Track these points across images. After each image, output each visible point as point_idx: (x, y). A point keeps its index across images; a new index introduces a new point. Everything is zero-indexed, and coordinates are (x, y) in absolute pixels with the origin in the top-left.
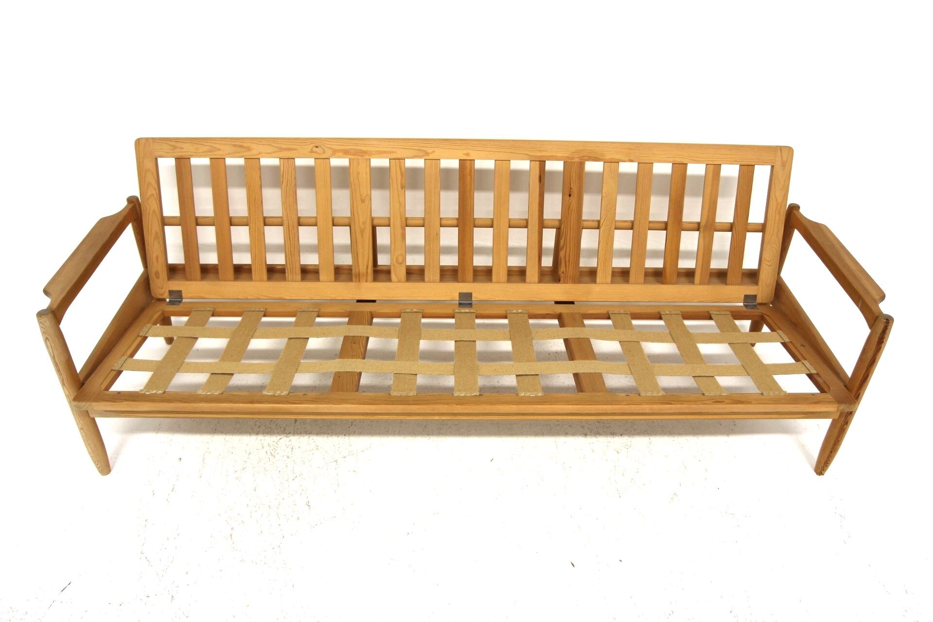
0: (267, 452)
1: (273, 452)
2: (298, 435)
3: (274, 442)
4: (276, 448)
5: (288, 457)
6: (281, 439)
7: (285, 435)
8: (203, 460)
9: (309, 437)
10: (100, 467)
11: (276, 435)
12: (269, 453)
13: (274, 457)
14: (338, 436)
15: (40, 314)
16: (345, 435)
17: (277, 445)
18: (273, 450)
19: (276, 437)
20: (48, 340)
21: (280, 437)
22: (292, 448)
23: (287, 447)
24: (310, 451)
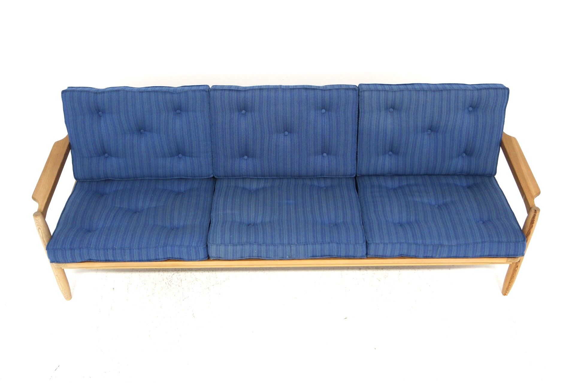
0: (166, 283)
1: (169, 283)
2: (184, 271)
3: (170, 276)
4: (171, 280)
5: (179, 286)
6: (174, 274)
7: (176, 272)
8: (128, 289)
9: (191, 273)
10: (66, 296)
11: (171, 272)
12: (167, 284)
13: (171, 286)
14: (209, 272)
15: (35, 215)
16: (213, 271)
17: (172, 279)
18: (169, 282)
19: (171, 273)
20: (40, 229)
21: (173, 273)
22: (181, 280)
23: (178, 280)
24: (193, 282)
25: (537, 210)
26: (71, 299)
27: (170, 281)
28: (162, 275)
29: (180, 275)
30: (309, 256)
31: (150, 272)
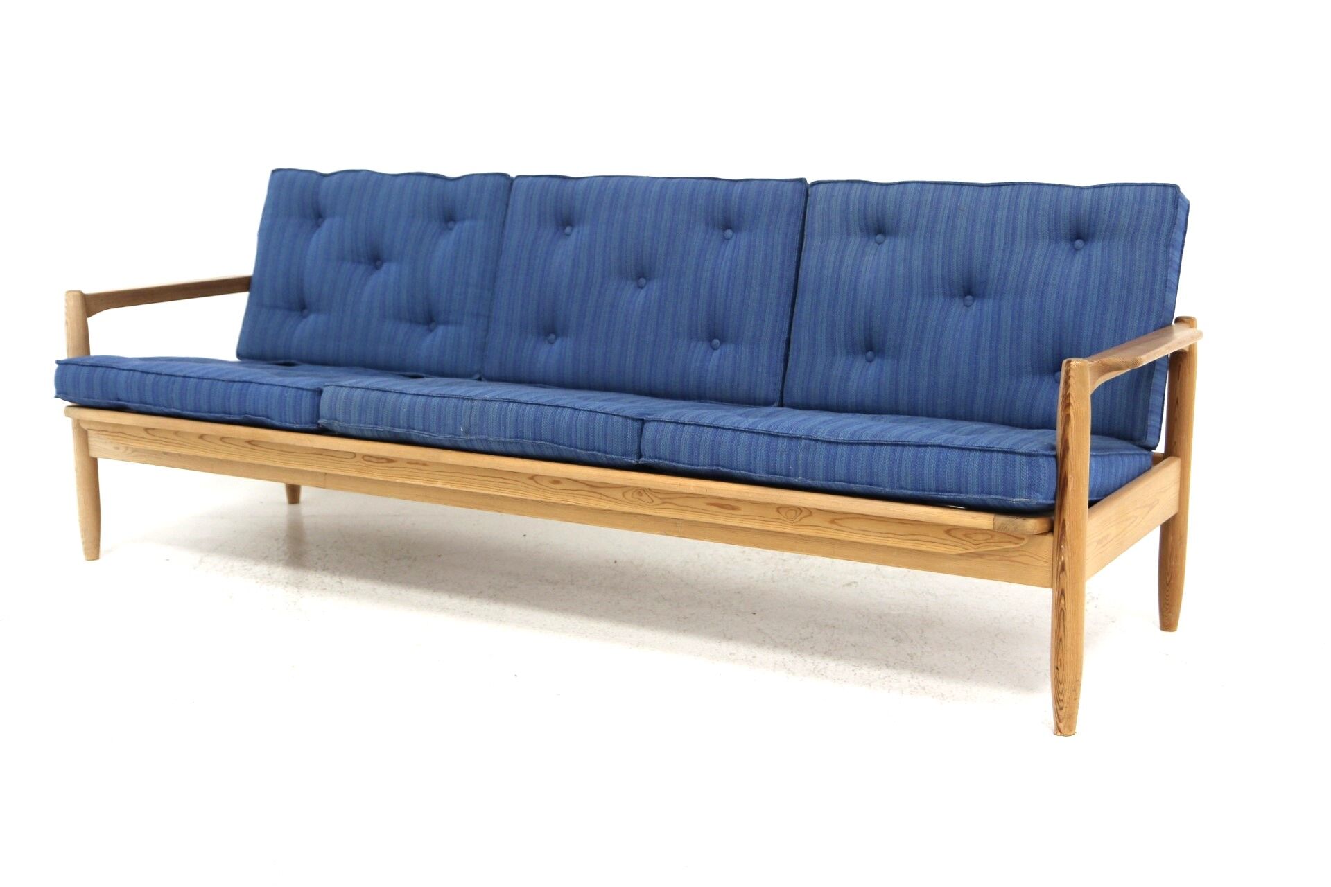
26: (93, 560)
30: (508, 435)
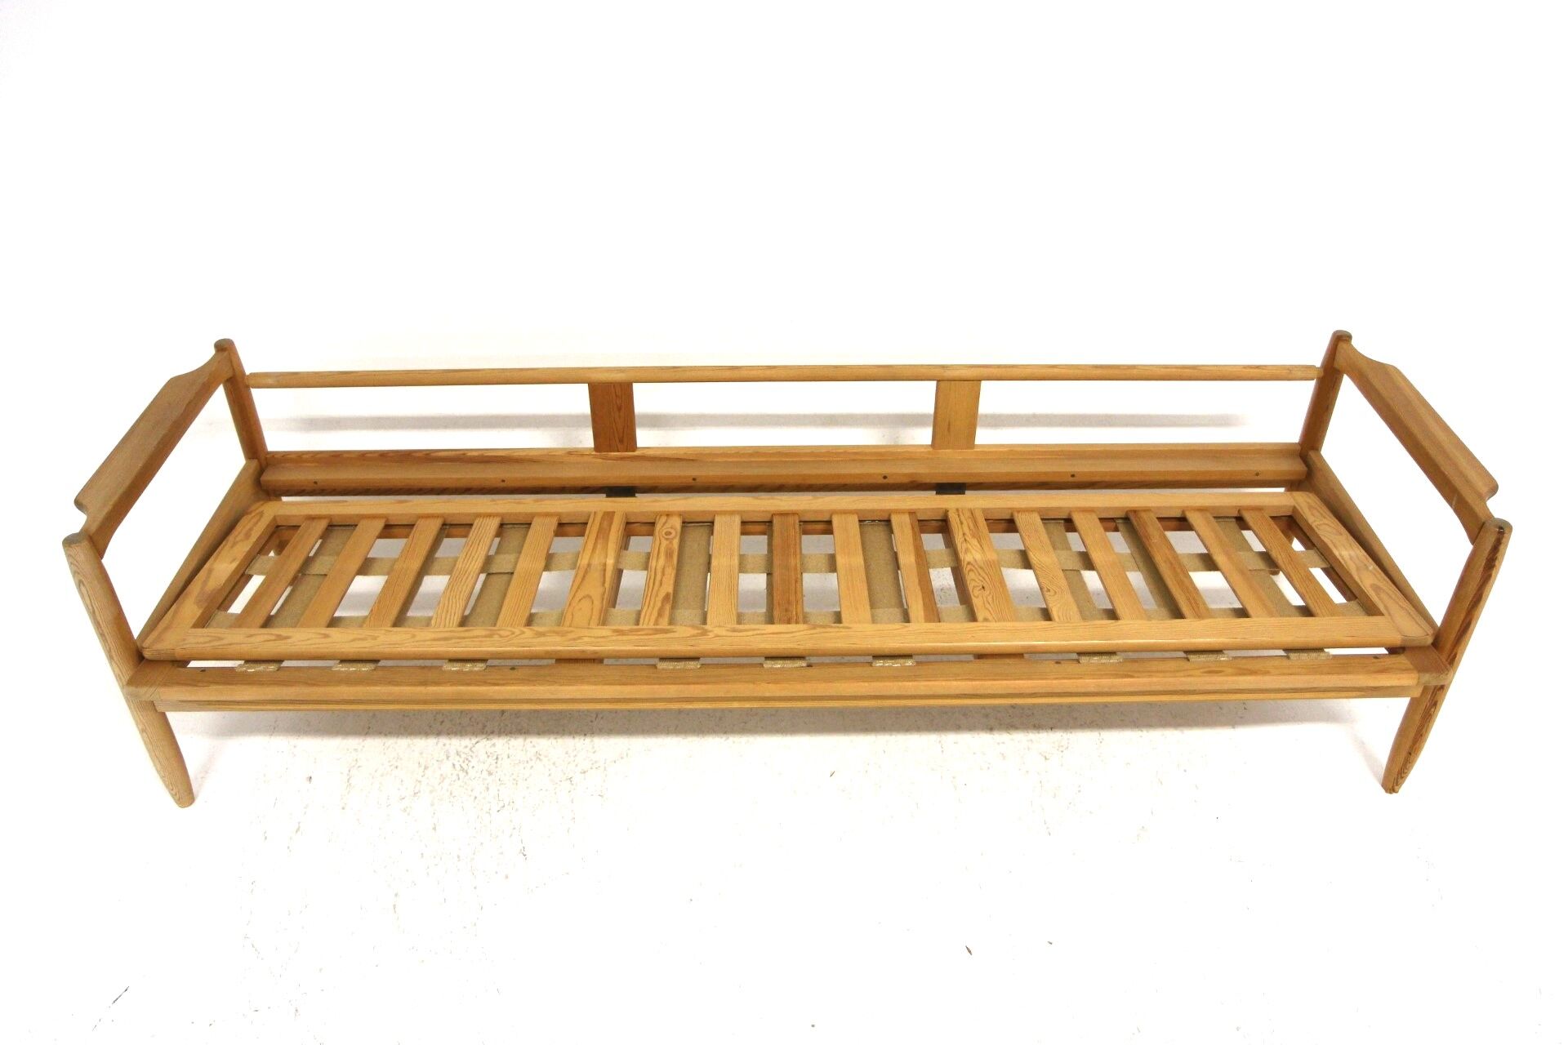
0: (454, 765)
1: (464, 765)
2: (506, 735)
3: (466, 747)
4: (470, 758)
5: (490, 774)
6: (477, 742)
7: (484, 736)
8: (348, 780)
9: (525, 739)
10: (176, 794)
11: (471, 736)
12: (458, 767)
13: (467, 773)
15: (69, 542)
17: (471, 753)
18: (464, 762)
19: (470, 739)
20: (84, 585)
21: (476, 739)
22: (497, 758)
23: (488, 756)
24: (527, 762)
25: (1502, 530)
27: (467, 759)
28: (444, 745)
29: (494, 745)
31: (412, 737)
